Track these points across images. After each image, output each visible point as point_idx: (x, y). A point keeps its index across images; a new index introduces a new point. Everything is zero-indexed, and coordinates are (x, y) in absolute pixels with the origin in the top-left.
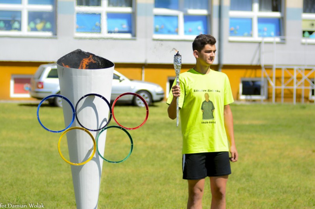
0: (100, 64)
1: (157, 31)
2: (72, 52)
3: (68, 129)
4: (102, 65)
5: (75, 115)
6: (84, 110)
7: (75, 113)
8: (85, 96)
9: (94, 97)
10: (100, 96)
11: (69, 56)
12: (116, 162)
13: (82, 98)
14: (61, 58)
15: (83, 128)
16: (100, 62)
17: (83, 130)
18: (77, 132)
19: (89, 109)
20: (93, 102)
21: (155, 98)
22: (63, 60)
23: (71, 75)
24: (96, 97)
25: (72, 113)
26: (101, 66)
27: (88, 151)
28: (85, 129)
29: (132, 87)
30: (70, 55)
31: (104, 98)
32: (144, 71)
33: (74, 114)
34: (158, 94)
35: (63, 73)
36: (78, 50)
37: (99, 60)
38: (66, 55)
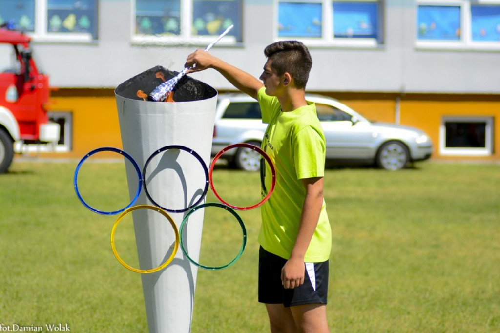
0: (196, 93)
1: (422, 35)
2: (146, 72)
3: (130, 208)
4: (199, 94)
5: (143, 184)
6: (160, 174)
7: (143, 180)
8: (162, 150)
9: (179, 152)
10: (188, 150)
11: (141, 79)
12: (216, 268)
13: (157, 153)
14: (125, 82)
15: (157, 207)
16: (196, 89)
17: (157, 211)
18: (149, 214)
19: (169, 174)
20: (177, 161)
21: (416, 153)
22: (130, 86)
23: (138, 112)
24: (182, 151)
25: (137, 180)
26: (198, 96)
27: (168, 248)
28: (160, 208)
29: (375, 135)
30: (143, 77)
31: (195, 154)
32: (400, 106)
33: (140, 183)
34: (421, 147)
35: (124, 109)
36: (157, 67)
37: (194, 86)
38: (135, 77)
